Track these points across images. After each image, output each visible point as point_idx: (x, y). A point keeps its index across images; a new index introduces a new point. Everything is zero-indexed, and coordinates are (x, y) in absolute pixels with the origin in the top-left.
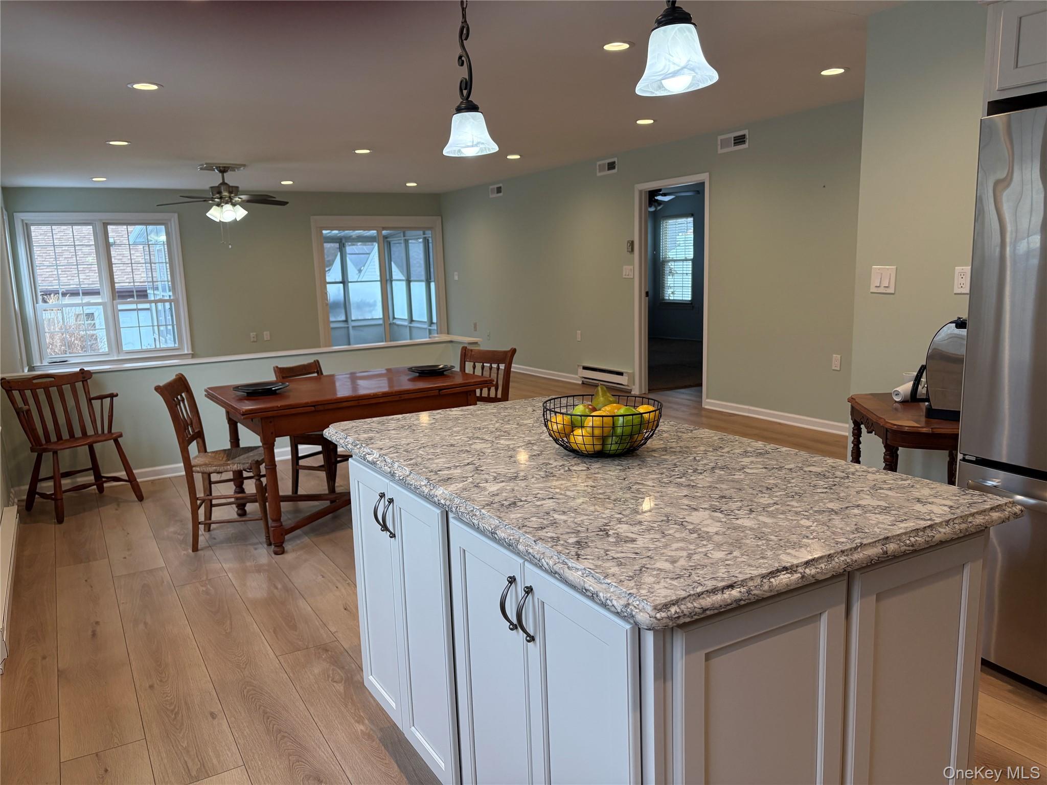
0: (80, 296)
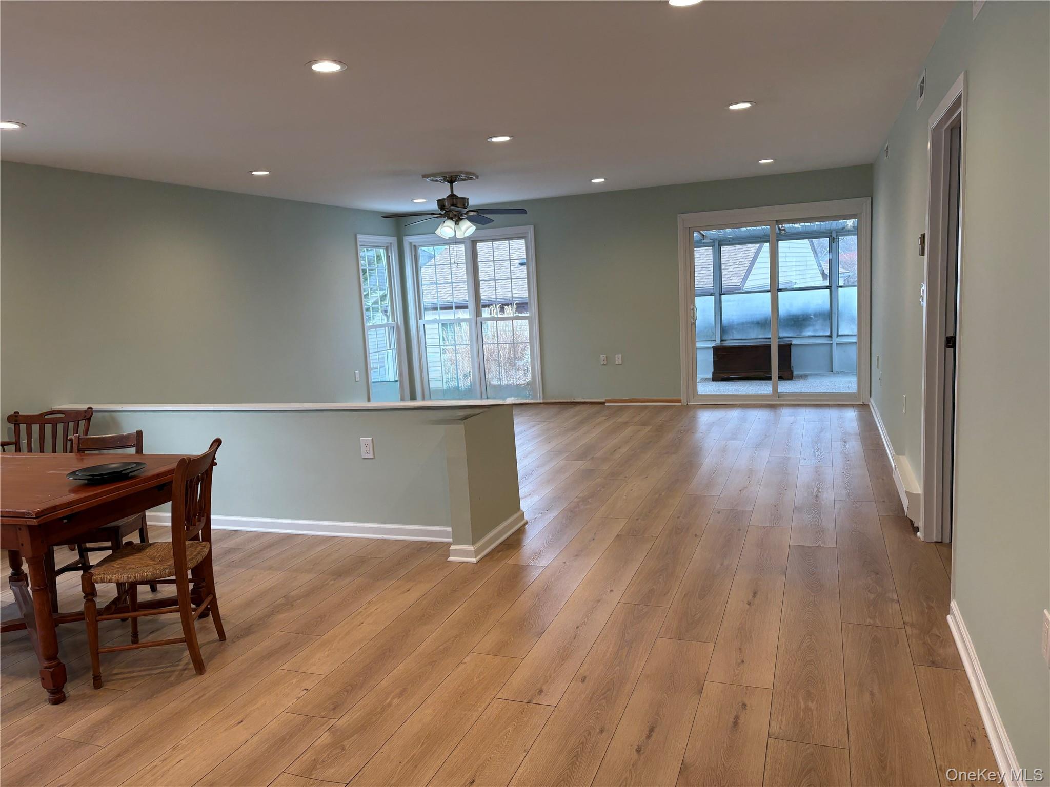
0: (453, 309)
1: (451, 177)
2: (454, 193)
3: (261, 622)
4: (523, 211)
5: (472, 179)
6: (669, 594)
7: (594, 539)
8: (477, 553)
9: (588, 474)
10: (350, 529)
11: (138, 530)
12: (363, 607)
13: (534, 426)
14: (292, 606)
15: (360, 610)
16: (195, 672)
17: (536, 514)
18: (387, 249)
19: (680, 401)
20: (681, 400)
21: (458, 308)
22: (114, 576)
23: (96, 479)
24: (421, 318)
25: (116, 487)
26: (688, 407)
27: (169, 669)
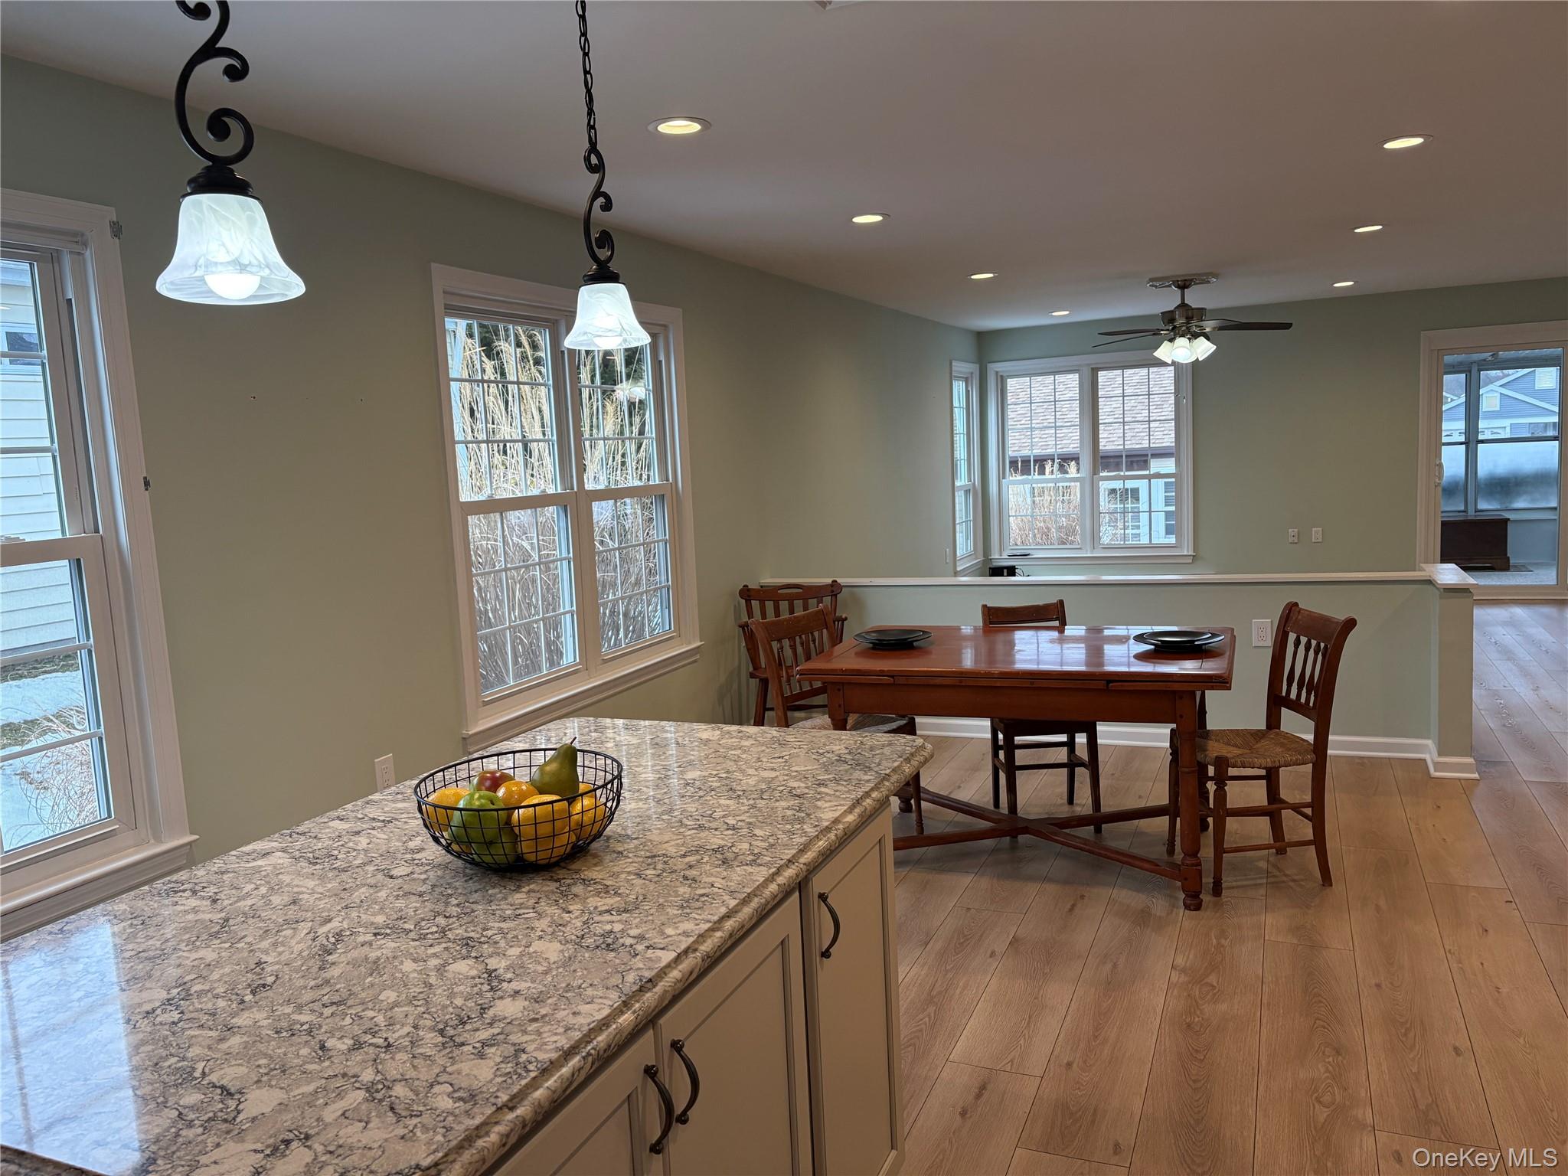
1: (1184, 281)
2: (1186, 302)
24: (1004, 478)
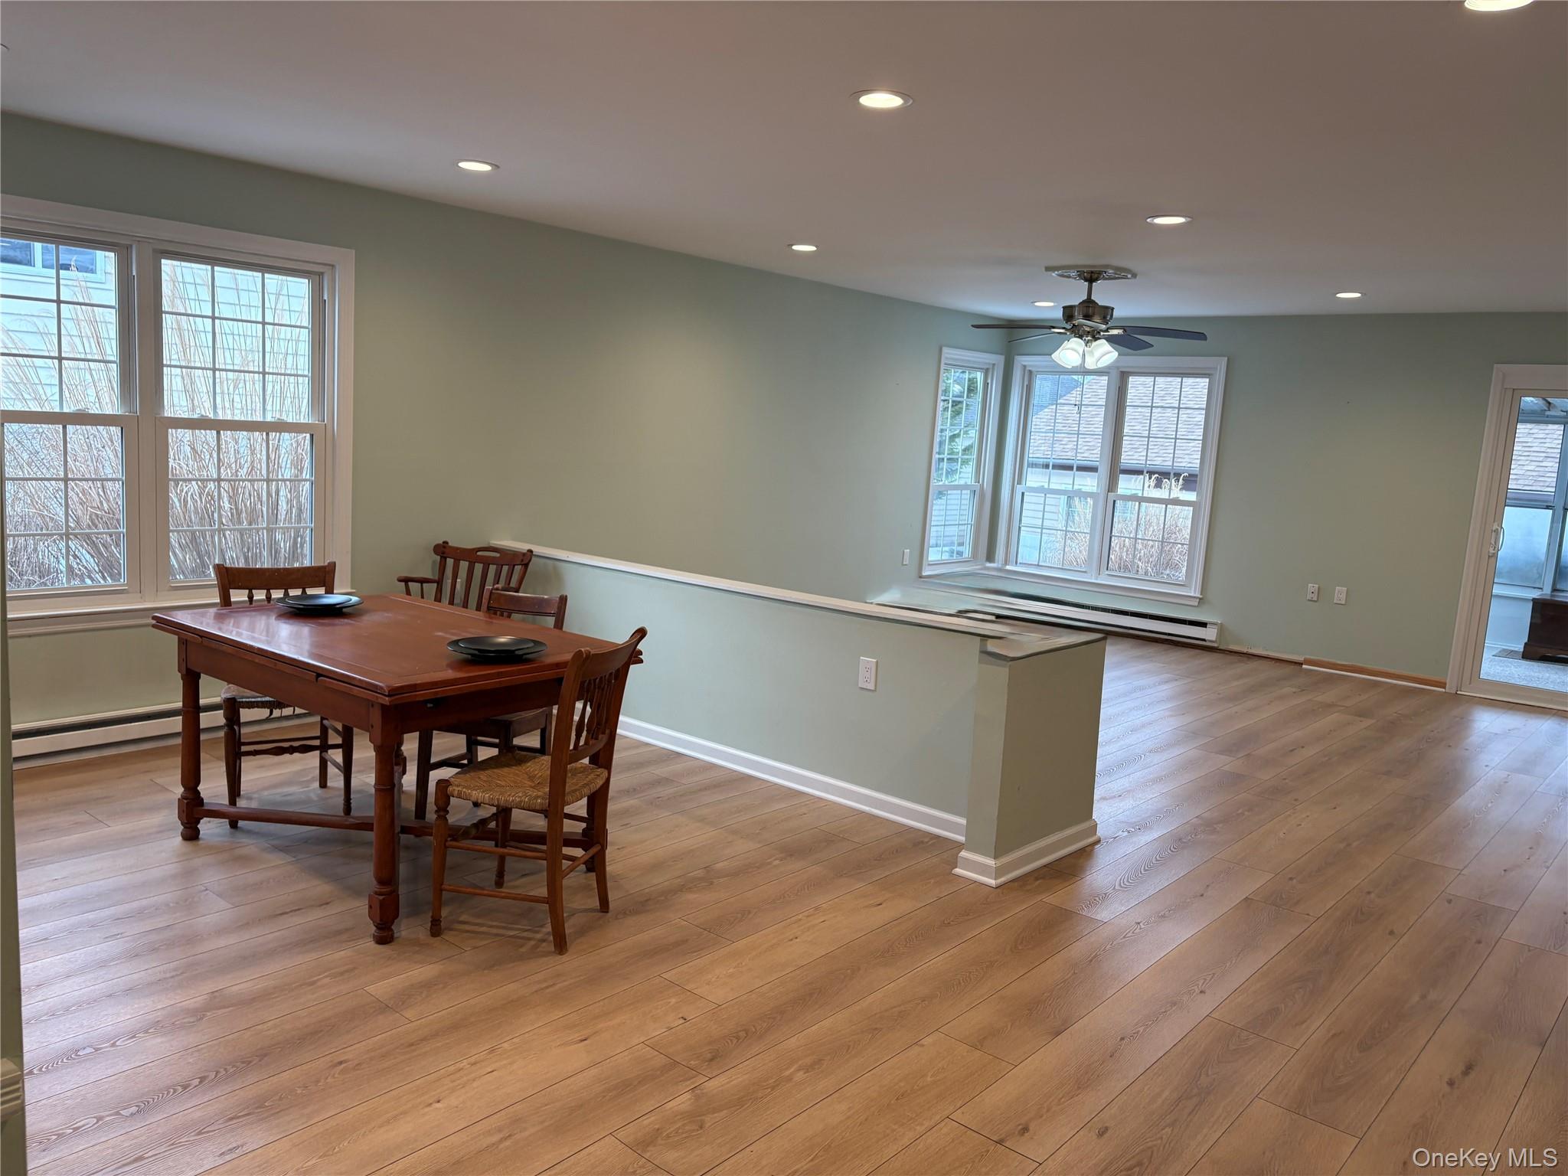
0: (1072, 471)
1: (1092, 272)
2: (1093, 298)
3: (663, 898)
4: (1201, 336)
5: (1126, 277)
6: (1304, 1026)
7: (1202, 895)
8: (999, 872)
9: (1231, 780)
10: (826, 787)
11: (539, 730)
12: (806, 914)
13: (1167, 682)
14: (712, 883)
15: (800, 916)
16: (553, 949)
17: (1119, 831)
18: (986, 372)
19: (1443, 685)
20: (1445, 684)
21: (1081, 468)
22: (474, 792)
23: (481, 656)
24: (1020, 482)
25: (498, 673)
26: (1456, 698)
27: (525, 934)
